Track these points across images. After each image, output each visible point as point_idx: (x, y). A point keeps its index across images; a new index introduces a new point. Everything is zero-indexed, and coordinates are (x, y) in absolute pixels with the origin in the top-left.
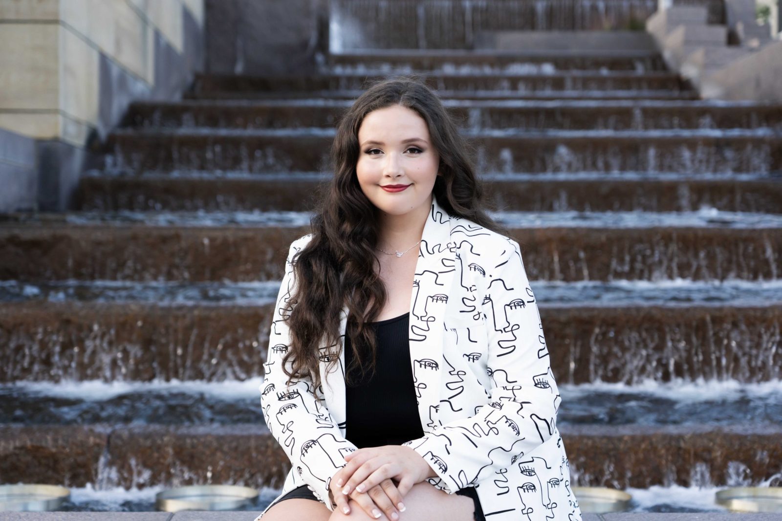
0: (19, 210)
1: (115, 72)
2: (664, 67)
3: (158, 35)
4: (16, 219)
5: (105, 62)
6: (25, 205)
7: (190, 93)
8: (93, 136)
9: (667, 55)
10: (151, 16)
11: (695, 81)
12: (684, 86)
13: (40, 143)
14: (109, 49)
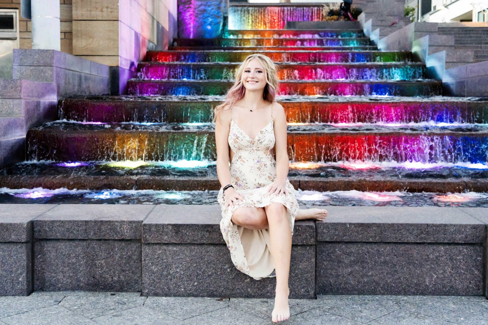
0: (103, 95)
1: (141, 39)
2: (364, 35)
3: (158, 23)
4: (102, 99)
5: (137, 36)
6: (106, 93)
7: (171, 47)
8: (132, 64)
9: (365, 31)
10: (155, 17)
11: (375, 41)
12: (372, 43)
13: (111, 67)
14: (139, 31)
